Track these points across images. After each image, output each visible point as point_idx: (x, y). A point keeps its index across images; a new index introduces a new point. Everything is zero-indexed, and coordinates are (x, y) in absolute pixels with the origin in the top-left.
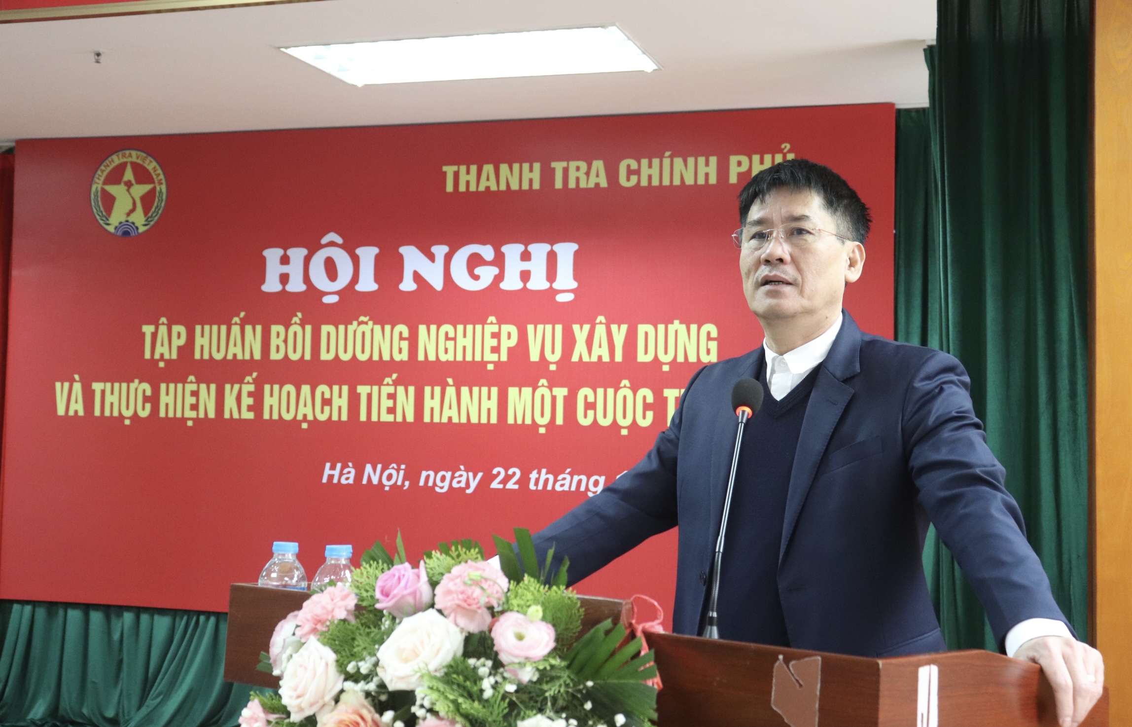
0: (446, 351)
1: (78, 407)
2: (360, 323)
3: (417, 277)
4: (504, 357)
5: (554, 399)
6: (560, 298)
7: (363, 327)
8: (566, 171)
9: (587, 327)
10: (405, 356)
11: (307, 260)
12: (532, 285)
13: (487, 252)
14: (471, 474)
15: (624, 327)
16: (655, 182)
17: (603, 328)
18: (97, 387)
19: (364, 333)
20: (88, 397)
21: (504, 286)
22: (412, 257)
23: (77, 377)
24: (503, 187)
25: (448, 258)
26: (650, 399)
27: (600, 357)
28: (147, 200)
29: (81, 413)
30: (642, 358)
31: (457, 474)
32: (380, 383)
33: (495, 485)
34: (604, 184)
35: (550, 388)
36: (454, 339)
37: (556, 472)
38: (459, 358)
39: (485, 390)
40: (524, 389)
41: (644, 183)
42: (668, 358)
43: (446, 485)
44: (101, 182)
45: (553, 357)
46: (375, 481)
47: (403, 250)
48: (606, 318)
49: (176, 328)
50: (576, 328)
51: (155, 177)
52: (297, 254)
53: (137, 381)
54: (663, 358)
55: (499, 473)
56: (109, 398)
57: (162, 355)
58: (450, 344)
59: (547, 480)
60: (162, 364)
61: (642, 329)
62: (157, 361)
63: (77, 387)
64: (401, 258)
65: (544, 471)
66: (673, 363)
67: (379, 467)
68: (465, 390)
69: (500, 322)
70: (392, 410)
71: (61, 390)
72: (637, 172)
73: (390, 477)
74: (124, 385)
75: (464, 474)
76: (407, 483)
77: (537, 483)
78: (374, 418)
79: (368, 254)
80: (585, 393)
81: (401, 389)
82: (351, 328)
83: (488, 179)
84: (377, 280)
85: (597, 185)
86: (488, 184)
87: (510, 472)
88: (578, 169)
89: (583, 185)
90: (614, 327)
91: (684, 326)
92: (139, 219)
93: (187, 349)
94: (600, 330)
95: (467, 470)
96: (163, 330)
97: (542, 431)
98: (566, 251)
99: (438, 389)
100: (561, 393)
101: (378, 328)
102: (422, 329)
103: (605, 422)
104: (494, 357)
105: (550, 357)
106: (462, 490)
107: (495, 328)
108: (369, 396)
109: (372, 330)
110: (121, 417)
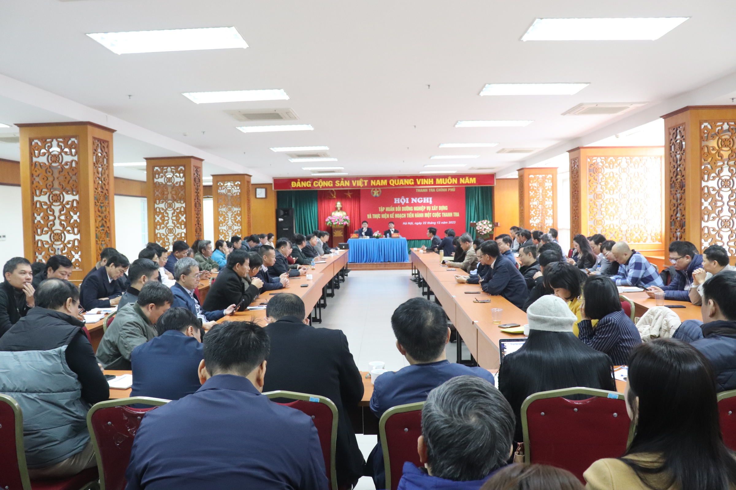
1: (371, 217)
3: (413, 201)
5: (430, 214)
6: (430, 203)
8: (429, 190)
10: (412, 210)
12: (427, 202)
13: (422, 198)
14: (421, 223)
16: (439, 191)
20: (372, 216)
21: (424, 202)
22: (413, 199)
23: (370, 214)
24: (423, 192)
25: (417, 199)
26: (440, 214)
27: (435, 210)
28: (379, 193)
30: (439, 210)
31: (419, 223)
32: (409, 213)
33: (423, 224)
34: (434, 191)
39: (422, 214)
40: (426, 213)
44: (371, 191)
45: (430, 210)
46: (409, 224)
50: (432, 207)
51: (379, 190)
52: (399, 199)
56: (375, 216)
57: (382, 211)
58: (418, 209)
61: (439, 207)
64: (411, 199)
65: (429, 222)
66: (443, 210)
68: (420, 214)
70: (411, 216)
71: (368, 215)
72: (437, 190)
73: (411, 224)
74: (377, 215)
76: (413, 224)
78: (409, 217)
79: (407, 199)
80: (433, 214)
81: (412, 214)
82: (406, 207)
84: (409, 202)
86: (421, 191)
87: (425, 222)
89: (432, 191)
90: (436, 207)
91: (444, 206)
92: (378, 195)
93: (385, 210)
96: (382, 208)
97: (429, 218)
98: (431, 198)
99: (416, 214)
102: (414, 207)
103: (436, 217)
104: (423, 210)
107: (423, 207)
108: (408, 215)
109: (408, 207)
110: (377, 218)
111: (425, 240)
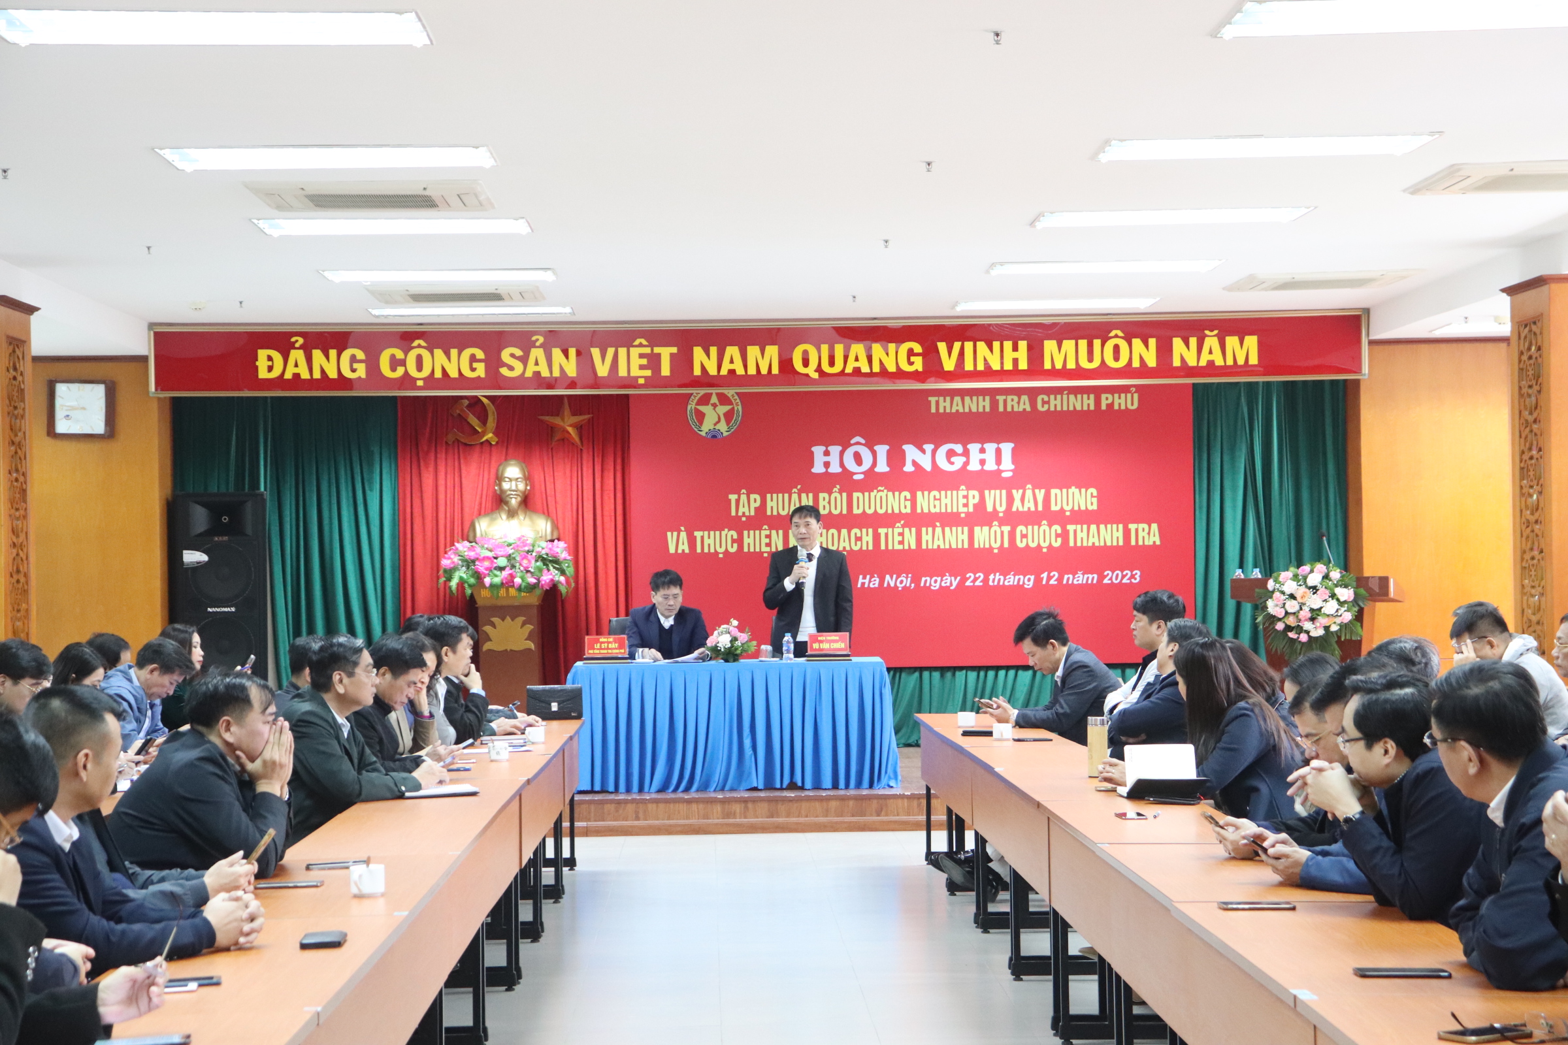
0: (935, 507)
1: (684, 547)
2: (878, 491)
3: (914, 463)
4: (971, 509)
5: (1002, 533)
6: (1004, 475)
7: (880, 494)
8: (1005, 401)
9: (1021, 491)
10: (908, 510)
11: (842, 453)
12: (987, 467)
13: (958, 448)
14: (953, 578)
15: (1043, 491)
16: (1059, 408)
17: (1031, 491)
18: (698, 534)
19: (881, 497)
20: (692, 541)
21: (969, 468)
22: (911, 451)
23: (683, 528)
24: (967, 410)
25: (934, 452)
26: (1059, 531)
27: (1029, 508)
28: (729, 416)
29: (687, 551)
30: (1054, 508)
31: (944, 578)
32: (893, 527)
33: (968, 583)
34: (1028, 409)
35: (1000, 526)
36: (940, 499)
37: (1005, 574)
38: (943, 510)
39: (960, 529)
40: (984, 528)
41: (1052, 409)
42: (1069, 508)
43: (938, 585)
44: (694, 404)
45: (1001, 509)
46: (892, 585)
47: (905, 447)
48: (1032, 486)
49: (753, 496)
50: (1014, 492)
51: (733, 401)
52: (835, 450)
53: (726, 530)
54: (1066, 508)
55: (970, 577)
56: (707, 541)
57: (744, 513)
58: (937, 503)
59: (999, 580)
60: (744, 519)
61: (1054, 492)
62: (741, 517)
63: (683, 535)
64: (904, 452)
65: (998, 574)
66: (1072, 511)
67: (895, 576)
68: (947, 529)
69: (968, 489)
70: (901, 543)
71: (671, 538)
72: (1048, 402)
73: (901, 582)
74: (718, 533)
75: (949, 578)
76: (913, 585)
77: (993, 581)
78: (890, 547)
79: (882, 450)
80: (1020, 529)
81: (907, 530)
82: (873, 494)
83: (957, 406)
84: (888, 465)
85: (1024, 409)
86: (957, 408)
87: (977, 575)
88: (1012, 400)
89: (1016, 409)
90: (1037, 491)
91: (1078, 490)
92: (723, 427)
93: (762, 509)
94: (1029, 493)
95: (950, 576)
96: (744, 498)
97: (996, 551)
98: (1007, 448)
99: (930, 529)
100: (1006, 529)
101: (890, 494)
102: (919, 494)
103: (1033, 545)
104: (965, 510)
105: (999, 508)
106: (949, 587)
107: (965, 493)
108: (887, 535)
109: (887, 495)
110: (716, 553)
111: (977, 669)
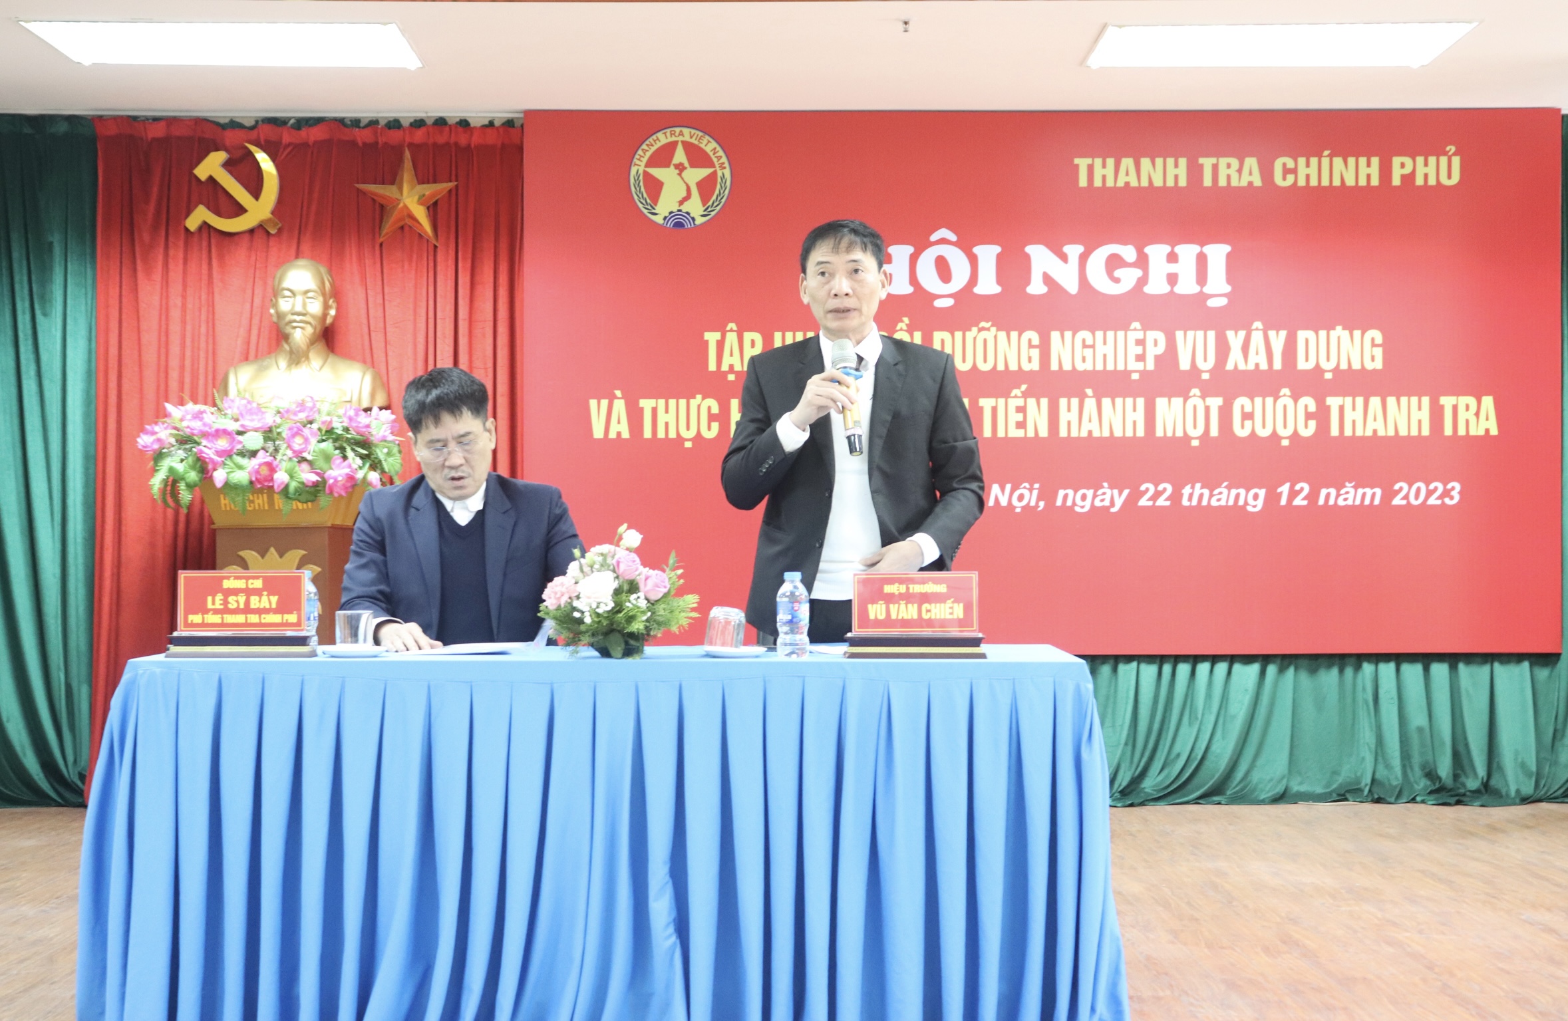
0: (1084, 359)
1: (621, 428)
2: (981, 330)
3: (1047, 279)
4: (1150, 365)
5: (1207, 409)
6: (1212, 303)
7: (984, 334)
8: (1215, 168)
9: (1242, 334)
10: (1035, 365)
11: (914, 259)
12: (1180, 289)
13: (1128, 253)
14: (1116, 492)
15: (1283, 334)
16: (1314, 182)
17: (1261, 333)
18: (646, 404)
19: (985, 341)
20: (635, 417)
21: (1148, 289)
22: (1040, 257)
23: (618, 393)
24: (1145, 183)
25: (1083, 258)
26: (1312, 408)
27: (1257, 365)
28: (706, 188)
29: (626, 435)
30: (1303, 365)
31: (1100, 492)
32: (1007, 395)
33: (1144, 502)
34: (1258, 182)
35: (1203, 397)
36: (1093, 346)
37: (1212, 486)
38: (1099, 367)
39: (1129, 401)
40: (1173, 400)
41: (1302, 182)
42: (1332, 365)
43: (1088, 504)
44: (643, 164)
45: (1206, 365)
46: (1004, 502)
47: (1029, 249)
48: (1264, 324)
49: (748, 336)
50: (1230, 334)
51: (715, 160)
52: (902, 252)
53: (699, 397)
54: (1325, 365)
55: (1147, 490)
56: (662, 418)
57: (731, 366)
58: (1088, 353)
59: (1201, 496)
60: (731, 377)
61: (1302, 335)
62: (726, 373)
63: (620, 406)
64: (1027, 257)
65: (1198, 485)
66: (1336, 370)
67: (1008, 487)
68: (1106, 401)
69: (1145, 328)
70: (1021, 425)
71: (597, 410)
72: (1294, 171)
73: (1021, 498)
74: (683, 402)
75: (1108, 491)
76: (1042, 504)
77: (1190, 499)
78: (1001, 434)
79: (988, 254)
80: (1241, 402)
81: (1031, 402)
82: (970, 335)
83: (1127, 174)
84: (999, 281)
85: (1250, 183)
86: (1127, 179)
87: (1160, 488)
88: (1229, 166)
89: (1234, 183)
90: (1272, 334)
91: (1347, 332)
92: (695, 207)
94: (1257, 338)
95: (1111, 487)
96: (731, 338)
97: (1195, 443)
98: (1218, 253)
99: (1075, 401)
100: (1215, 402)
101: (1002, 335)
102: (1055, 336)
103: (1264, 433)
104: (1140, 366)
105: (1201, 364)
106: (1106, 509)
107: (1140, 335)
108: (994, 410)
109: (995, 337)
110: (680, 439)
111: (1160, 659)
